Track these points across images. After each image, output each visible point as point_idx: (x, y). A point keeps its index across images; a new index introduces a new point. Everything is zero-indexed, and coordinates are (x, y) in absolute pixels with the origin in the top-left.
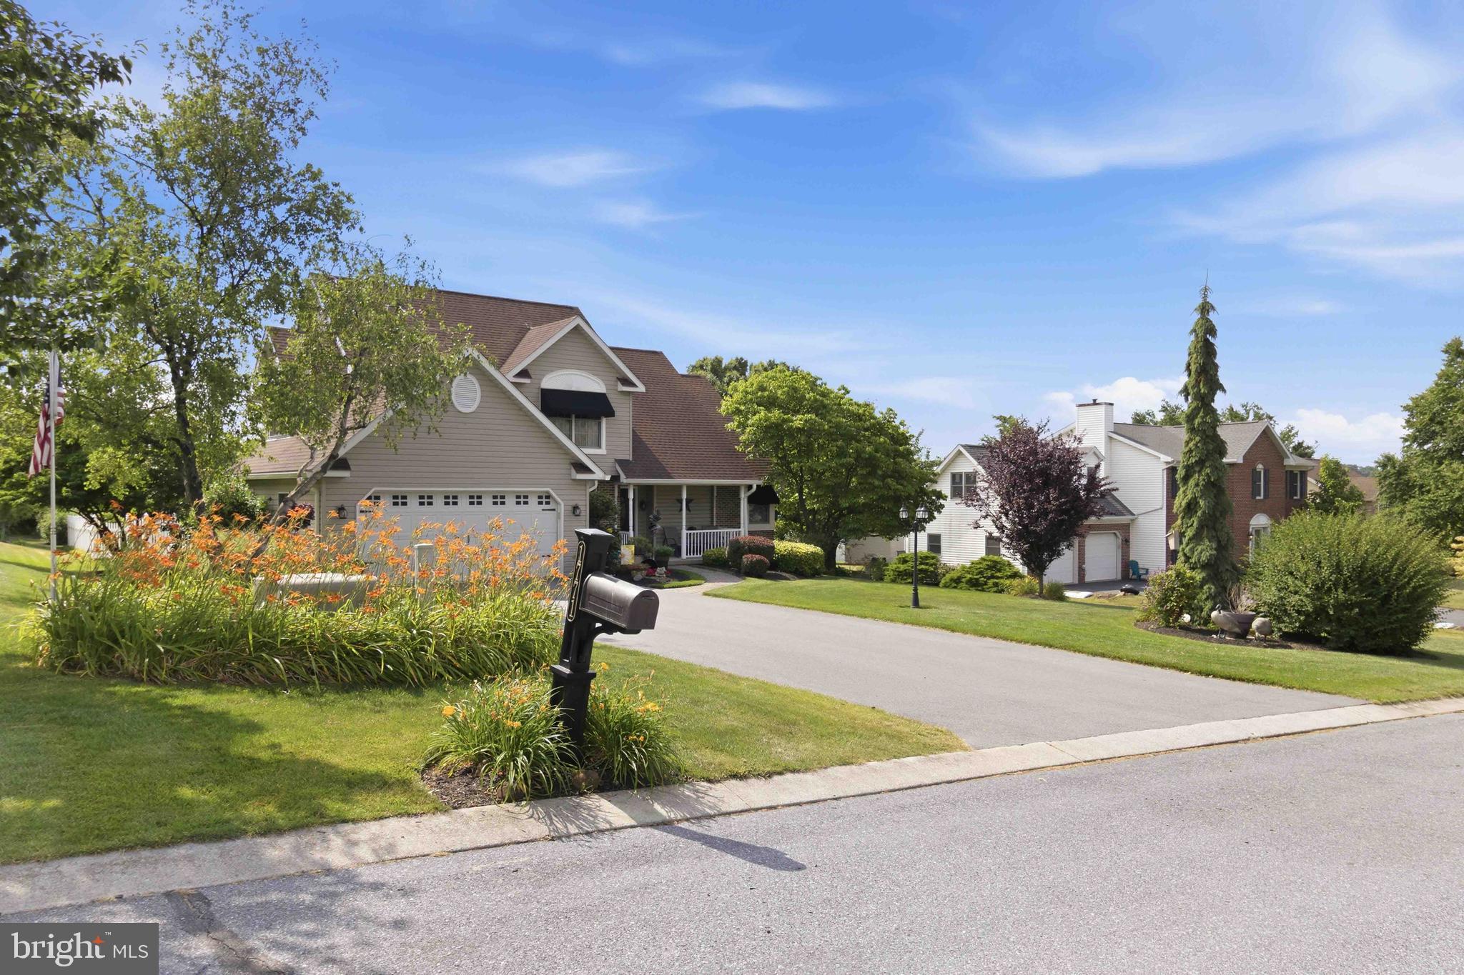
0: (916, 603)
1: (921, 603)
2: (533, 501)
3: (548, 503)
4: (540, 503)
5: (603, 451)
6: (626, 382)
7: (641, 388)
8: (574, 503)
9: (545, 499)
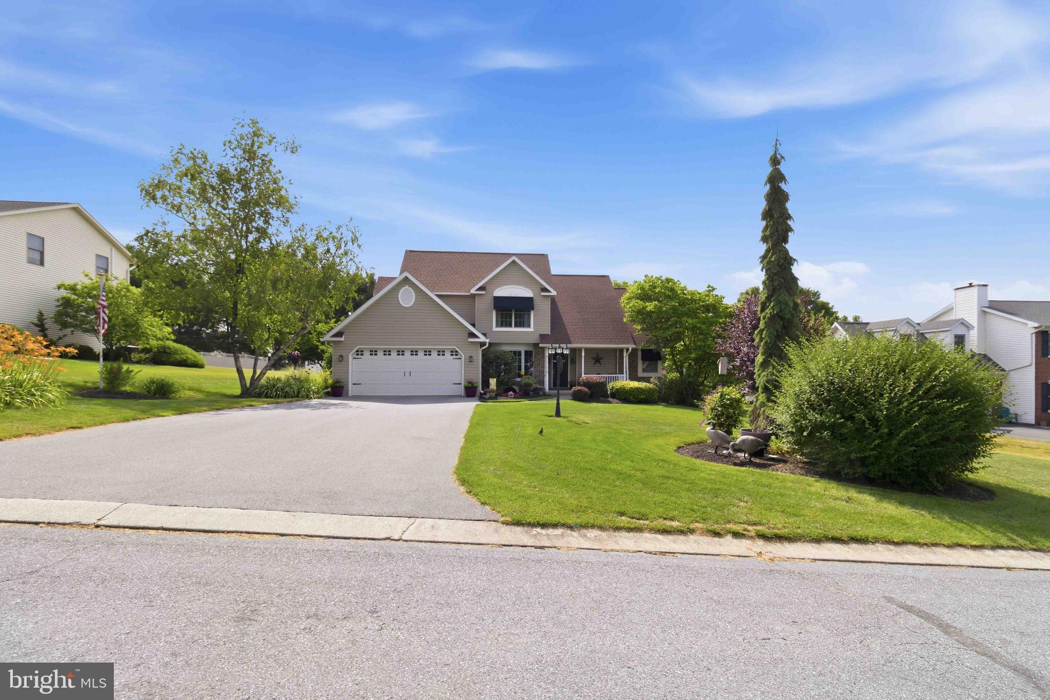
0: (558, 414)
1: (562, 414)
2: (448, 354)
3: (456, 355)
4: (452, 355)
5: (531, 329)
6: (545, 290)
7: (554, 293)
8: (469, 355)
9: (454, 353)
